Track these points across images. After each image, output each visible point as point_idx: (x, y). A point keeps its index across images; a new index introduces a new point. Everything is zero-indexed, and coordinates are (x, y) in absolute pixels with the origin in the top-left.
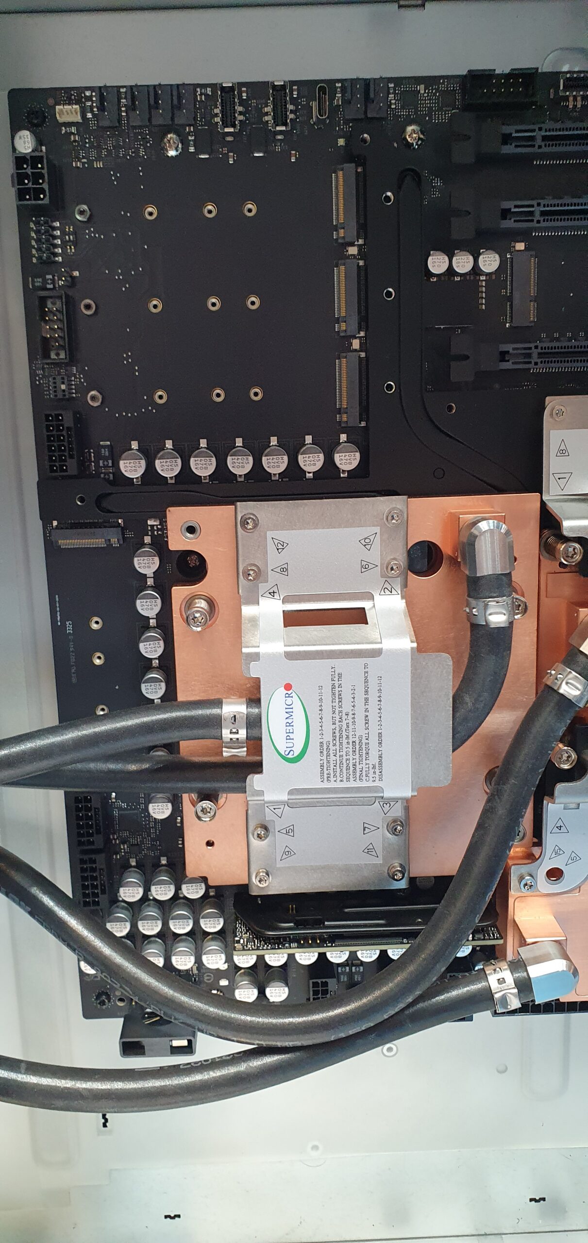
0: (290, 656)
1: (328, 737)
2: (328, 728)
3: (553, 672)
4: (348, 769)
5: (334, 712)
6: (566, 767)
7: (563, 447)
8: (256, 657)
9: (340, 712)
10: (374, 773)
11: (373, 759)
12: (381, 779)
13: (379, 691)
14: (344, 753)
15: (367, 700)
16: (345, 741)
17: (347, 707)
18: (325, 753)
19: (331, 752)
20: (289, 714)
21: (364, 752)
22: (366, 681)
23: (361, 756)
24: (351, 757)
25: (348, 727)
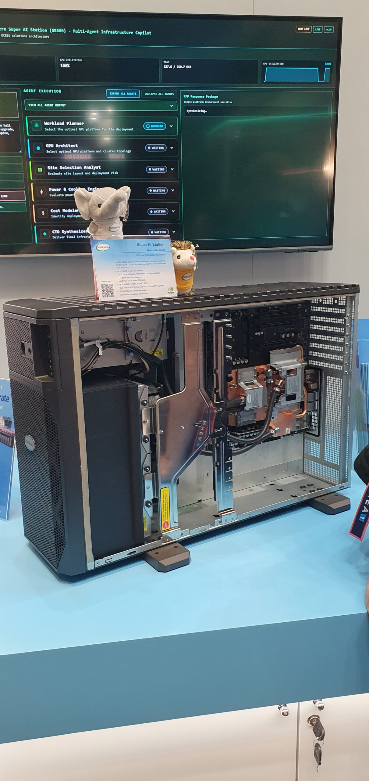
0: (250, 390)
2: (253, 399)
8: (246, 390)
15: (258, 395)
19: (254, 402)
20: (250, 397)
21: (257, 402)
22: (257, 392)
25: (256, 399)
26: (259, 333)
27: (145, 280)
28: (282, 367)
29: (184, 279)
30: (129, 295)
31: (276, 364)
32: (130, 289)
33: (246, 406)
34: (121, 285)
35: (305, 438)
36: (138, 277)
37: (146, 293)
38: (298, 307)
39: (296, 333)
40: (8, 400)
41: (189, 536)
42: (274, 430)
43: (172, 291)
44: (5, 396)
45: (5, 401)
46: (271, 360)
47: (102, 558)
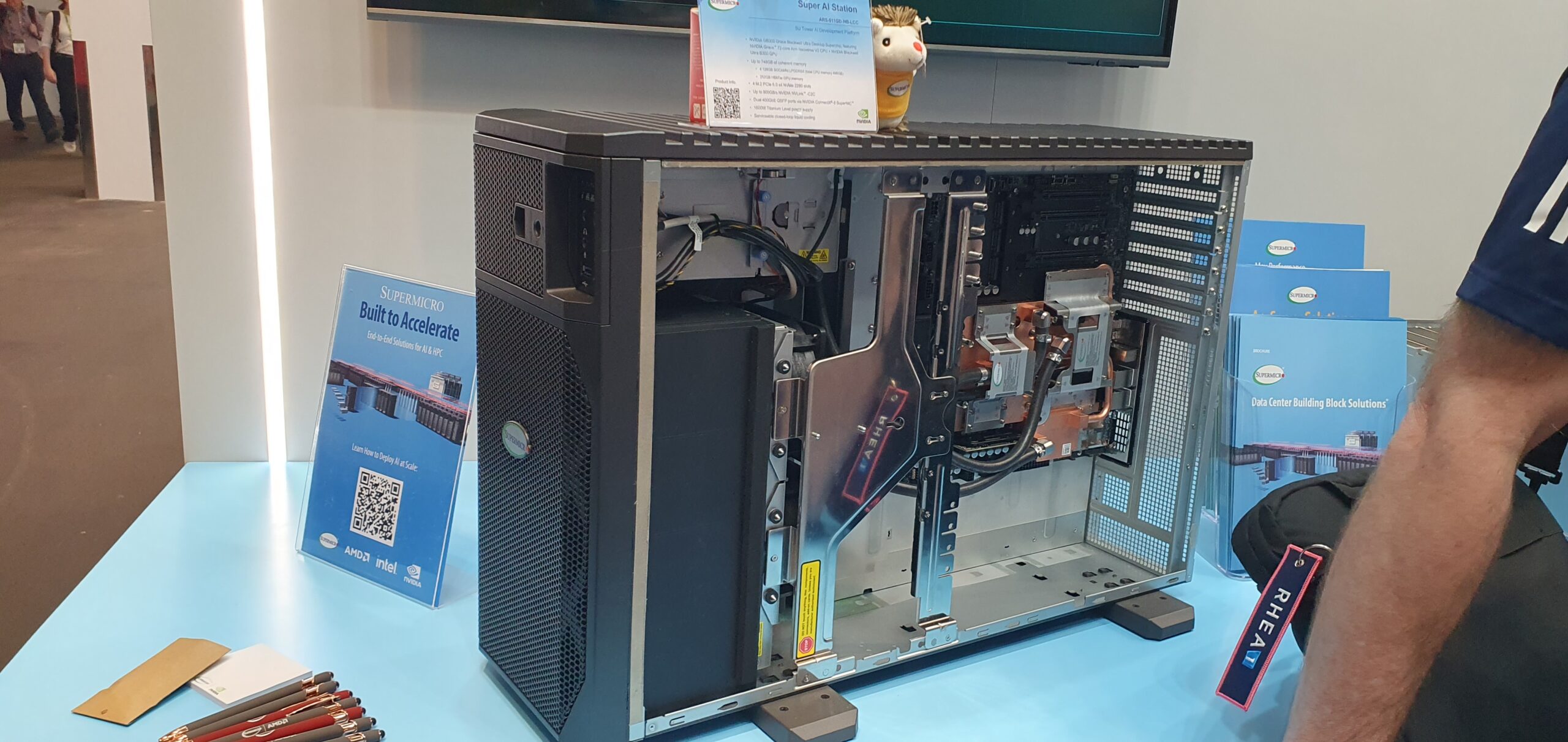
0: (1001, 354)
2: (1006, 375)
4: (1010, 387)
9: (1010, 370)
13: (1019, 363)
14: (1009, 383)
15: (1016, 366)
20: (999, 371)
25: (1011, 374)
26: (1027, 231)
27: (809, 86)
28: (1071, 310)
29: (892, 92)
30: (772, 117)
31: (1056, 302)
32: (777, 105)
33: (989, 389)
34: (756, 92)
35: (1096, 467)
36: (795, 79)
37: (810, 118)
39: (1102, 237)
40: (456, 337)
41: (854, 671)
42: (1042, 445)
43: (867, 117)
44: (450, 328)
45: (449, 338)
46: (1047, 292)
47: (664, 716)
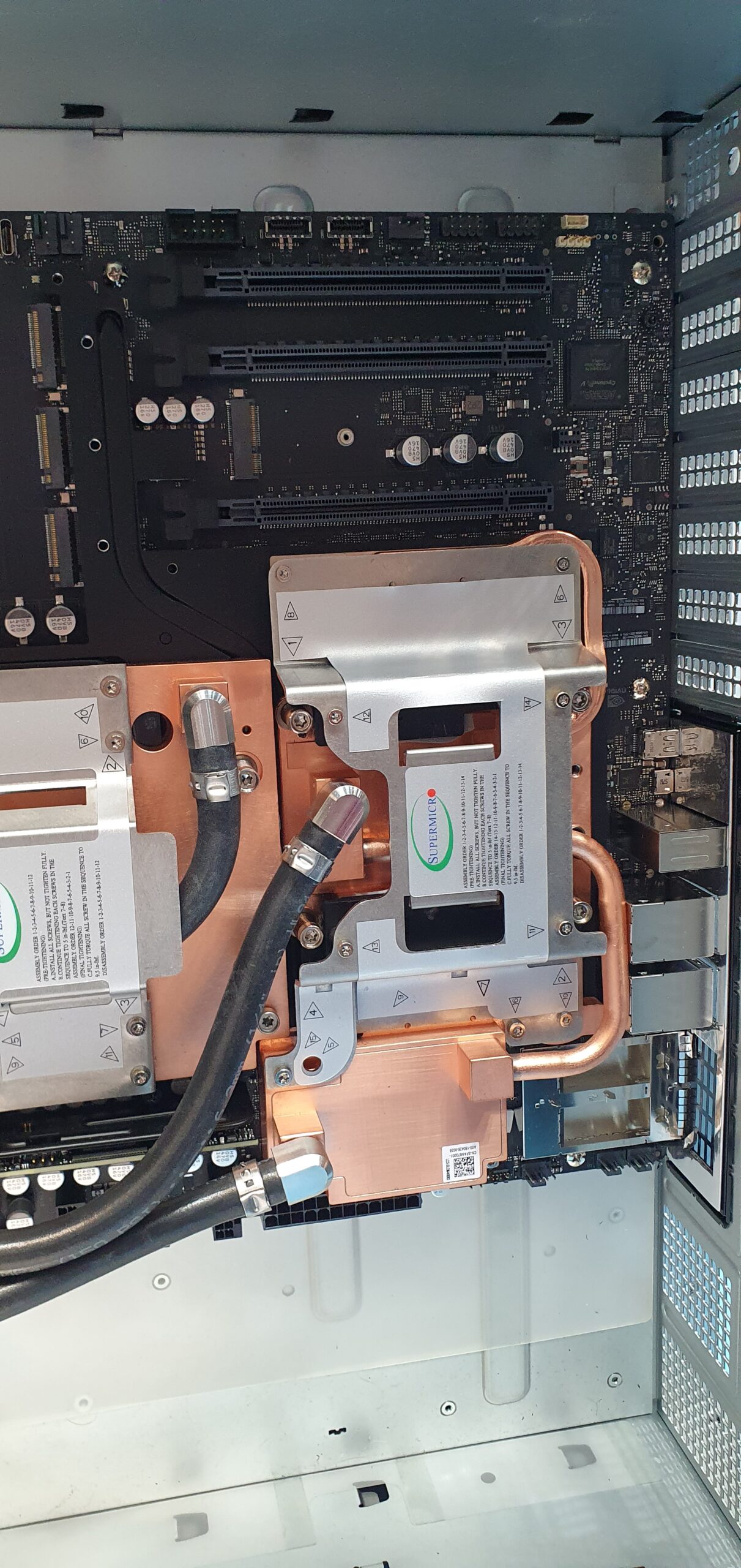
1: (42, 931)
2: (42, 921)
3: (289, 847)
4: (67, 964)
5: (47, 904)
6: (310, 946)
7: (291, 610)
9: (55, 903)
10: (98, 966)
11: (96, 952)
12: (105, 973)
13: (98, 876)
14: (62, 948)
15: (84, 887)
16: (62, 935)
17: (62, 897)
18: (40, 948)
19: (47, 947)
21: (84, 944)
22: (82, 867)
23: (81, 949)
24: (70, 951)
25: (64, 918)
26: (175, 412)
28: (354, 688)
35: (668, 1199)
38: (561, 242)
